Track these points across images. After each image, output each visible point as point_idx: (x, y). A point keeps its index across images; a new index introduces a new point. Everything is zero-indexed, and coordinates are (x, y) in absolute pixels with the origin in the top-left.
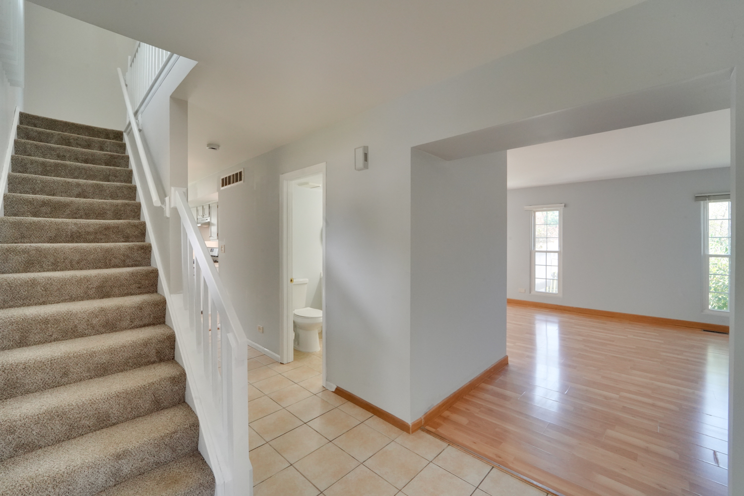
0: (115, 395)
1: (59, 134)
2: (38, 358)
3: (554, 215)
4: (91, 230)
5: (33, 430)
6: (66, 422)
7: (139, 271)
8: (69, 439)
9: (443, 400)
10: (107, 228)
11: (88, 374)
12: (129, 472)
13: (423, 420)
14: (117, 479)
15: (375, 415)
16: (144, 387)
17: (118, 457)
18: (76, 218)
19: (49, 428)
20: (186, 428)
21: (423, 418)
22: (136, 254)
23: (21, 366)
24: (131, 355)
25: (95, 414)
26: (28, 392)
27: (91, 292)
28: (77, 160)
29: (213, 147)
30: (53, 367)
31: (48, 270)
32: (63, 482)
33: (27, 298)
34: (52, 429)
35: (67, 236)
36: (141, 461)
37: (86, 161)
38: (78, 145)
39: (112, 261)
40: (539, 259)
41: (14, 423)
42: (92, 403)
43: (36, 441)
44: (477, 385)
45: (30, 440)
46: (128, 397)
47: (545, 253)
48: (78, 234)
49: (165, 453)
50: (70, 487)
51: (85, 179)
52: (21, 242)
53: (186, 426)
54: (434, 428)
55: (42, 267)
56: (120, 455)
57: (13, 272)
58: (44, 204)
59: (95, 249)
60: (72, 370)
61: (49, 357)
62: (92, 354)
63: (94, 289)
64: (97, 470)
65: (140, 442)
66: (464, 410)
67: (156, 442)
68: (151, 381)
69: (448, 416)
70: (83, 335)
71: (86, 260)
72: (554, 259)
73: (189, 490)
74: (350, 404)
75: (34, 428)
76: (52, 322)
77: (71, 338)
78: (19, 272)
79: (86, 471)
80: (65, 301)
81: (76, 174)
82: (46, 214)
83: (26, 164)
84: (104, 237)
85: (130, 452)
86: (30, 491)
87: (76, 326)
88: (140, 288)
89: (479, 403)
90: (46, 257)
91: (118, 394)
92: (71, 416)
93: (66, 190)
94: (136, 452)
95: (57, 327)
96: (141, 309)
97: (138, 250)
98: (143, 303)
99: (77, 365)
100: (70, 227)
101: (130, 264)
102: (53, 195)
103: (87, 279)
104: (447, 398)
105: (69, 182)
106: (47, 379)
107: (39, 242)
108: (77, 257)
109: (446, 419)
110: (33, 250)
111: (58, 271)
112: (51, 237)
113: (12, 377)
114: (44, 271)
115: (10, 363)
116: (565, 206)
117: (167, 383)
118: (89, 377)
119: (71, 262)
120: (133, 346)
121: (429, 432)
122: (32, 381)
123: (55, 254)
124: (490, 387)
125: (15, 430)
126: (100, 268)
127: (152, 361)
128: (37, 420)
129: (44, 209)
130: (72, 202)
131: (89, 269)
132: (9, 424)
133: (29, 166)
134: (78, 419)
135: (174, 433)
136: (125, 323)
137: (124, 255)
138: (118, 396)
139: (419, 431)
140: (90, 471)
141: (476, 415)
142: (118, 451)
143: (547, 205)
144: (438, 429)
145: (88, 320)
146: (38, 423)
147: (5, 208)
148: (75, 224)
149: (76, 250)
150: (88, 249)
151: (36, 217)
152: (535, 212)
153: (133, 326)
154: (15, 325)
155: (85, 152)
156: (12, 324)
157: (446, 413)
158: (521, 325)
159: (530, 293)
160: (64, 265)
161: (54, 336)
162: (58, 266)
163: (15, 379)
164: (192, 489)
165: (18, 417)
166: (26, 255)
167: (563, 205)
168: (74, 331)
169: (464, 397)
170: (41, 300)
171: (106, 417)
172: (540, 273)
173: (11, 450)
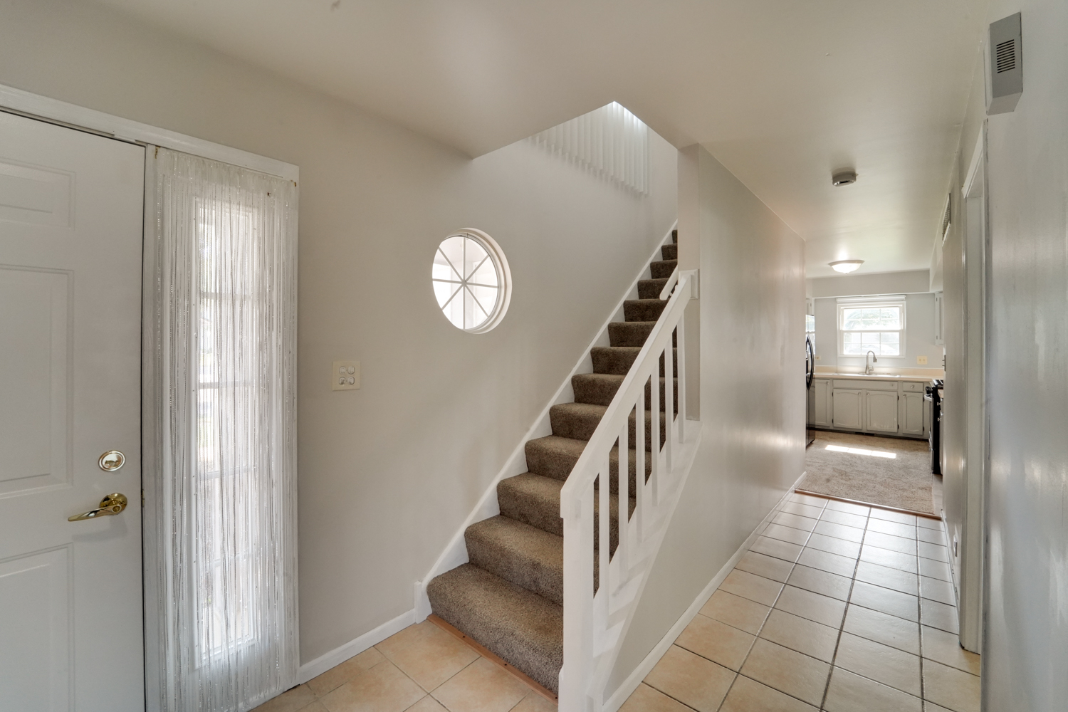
29: (842, 177)
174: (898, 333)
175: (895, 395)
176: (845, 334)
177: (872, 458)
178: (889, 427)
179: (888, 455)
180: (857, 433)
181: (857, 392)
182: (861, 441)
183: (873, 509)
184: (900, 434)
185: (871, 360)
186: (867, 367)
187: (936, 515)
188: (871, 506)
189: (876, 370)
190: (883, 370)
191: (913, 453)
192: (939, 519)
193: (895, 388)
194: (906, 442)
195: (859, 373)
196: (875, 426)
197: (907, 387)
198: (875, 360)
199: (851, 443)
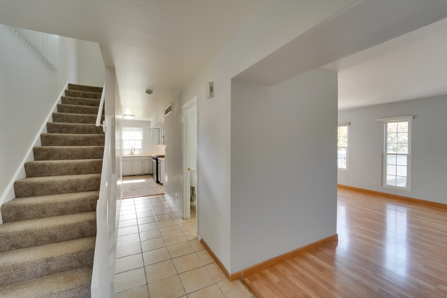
0: (58, 226)
1: (82, 92)
2: (31, 203)
3: (404, 126)
4: (81, 139)
5: (18, 239)
6: (34, 237)
7: (95, 161)
8: (36, 245)
9: (264, 261)
10: (88, 138)
11: (55, 214)
12: (55, 269)
13: (242, 273)
14: (49, 272)
15: (216, 262)
16: (74, 224)
17: (47, 260)
18: (78, 134)
19: (26, 239)
20: (87, 251)
21: (242, 272)
22: (98, 152)
23: (23, 206)
24: (77, 206)
25: (49, 235)
26: (27, 219)
27: (71, 171)
28: (88, 104)
29: (149, 92)
30: (38, 208)
31: (57, 160)
32: (18, 268)
33: (42, 173)
34: (27, 239)
35: (70, 143)
36: (61, 265)
37: (92, 105)
38: (91, 97)
39: (87, 156)
40: (390, 160)
41: (9, 234)
42: (46, 229)
43: (20, 244)
44: (302, 254)
45: (17, 243)
46: (65, 228)
47: (395, 156)
48: (75, 142)
49: (76, 263)
50: (23, 272)
51: (89, 114)
52: (50, 146)
53: (87, 249)
54: (250, 281)
55: (54, 158)
56: (48, 260)
57: (42, 160)
58: (64, 127)
59: (78, 149)
60: (47, 210)
61: (36, 203)
62: (56, 204)
63: (73, 170)
64: (36, 265)
65: (60, 254)
66: (281, 271)
67: (69, 255)
68: (78, 221)
69: (266, 274)
70: (60, 193)
71: (74, 155)
72: (403, 161)
73: (75, 287)
74: (205, 251)
75: (18, 238)
76: (45, 185)
77: (55, 194)
78: (44, 160)
79: (30, 265)
80: (59, 175)
81: (85, 112)
82: (65, 131)
83: (63, 108)
84: (88, 143)
85: (54, 259)
86: (2, 270)
87: (57, 188)
88: (95, 170)
89: (296, 268)
90: (55, 153)
91: (60, 226)
92: (36, 235)
93: (77, 120)
94: (58, 259)
95: (48, 188)
96: (89, 181)
97: (99, 150)
98: (90, 178)
99: (49, 208)
100: (71, 138)
101: (96, 157)
102: (72, 122)
103: (69, 165)
104: (268, 260)
105: (78, 116)
106: (35, 214)
107: (58, 146)
108: (70, 153)
109: (263, 276)
110: (50, 149)
111: (62, 160)
112: (63, 143)
113: (19, 211)
114: (55, 160)
115: (18, 204)
116: (413, 118)
117: (87, 223)
118: (56, 215)
119: (67, 156)
120: (78, 201)
121: (244, 283)
122: (29, 214)
123: (59, 151)
124: (311, 257)
125: (9, 238)
126: (81, 159)
127: (89, 210)
128: (19, 234)
129: (64, 129)
130: (76, 126)
131: (76, 159)
132: (6, 234)
133: (64, 109)
134: (40, 236)
135: (80, 252)
136: (82, 189)
137: (92, 152)
138: (60, 227)
139: (238, 280)
140: (32, 265)
141: (288, 277)
142: (48, 257)
143: (397, 117)
144: (252, 282)
145: (63, 186)
146: (20, 236)
147: (47, 129)
148: (73, 136)
149: (69, 150)
150: (74, 149)
151: (61, 133)
152: (386, 123)
153: (86, 190)
154: (28, 186)
155: (91, 100)
156: (27, 185)
157: (267, 271)
158: (365, 210)
159: (382, 186)
160: (64, 157)
161: (47, 192)
162: (61, 157)
163: (20, 212)
164: (76, 287)
165: (11, 231)
166: (47, 152)
167: (412, 116)
168: (56, 191)
169: (287, 261)
170: (48, 174)
171: (54, 237)
172: (390, 171)
173: (9, 247)
174: (141, 141)
175: (141, 161)
176: (124, 141)
177: (139, 183)
178: (139, 172)
179: (143, 181)
180: (130, 176)
181: (129, 161)
182: (132, 178)
183: (135, 198)
184: (143, 174)
185: (133, 150)
186: (132, 153)
187: (163, 193)
188: (134, 198)
189: (134, 153)
190: (137, 153)
191: (148, 179)
192: (164, 194)
193: (141, 159)
194: (145, 176)
195: (129, 155)
196: (136, 172)
197: (145, 158)
198: (134, 150)
199: (130, 179)
